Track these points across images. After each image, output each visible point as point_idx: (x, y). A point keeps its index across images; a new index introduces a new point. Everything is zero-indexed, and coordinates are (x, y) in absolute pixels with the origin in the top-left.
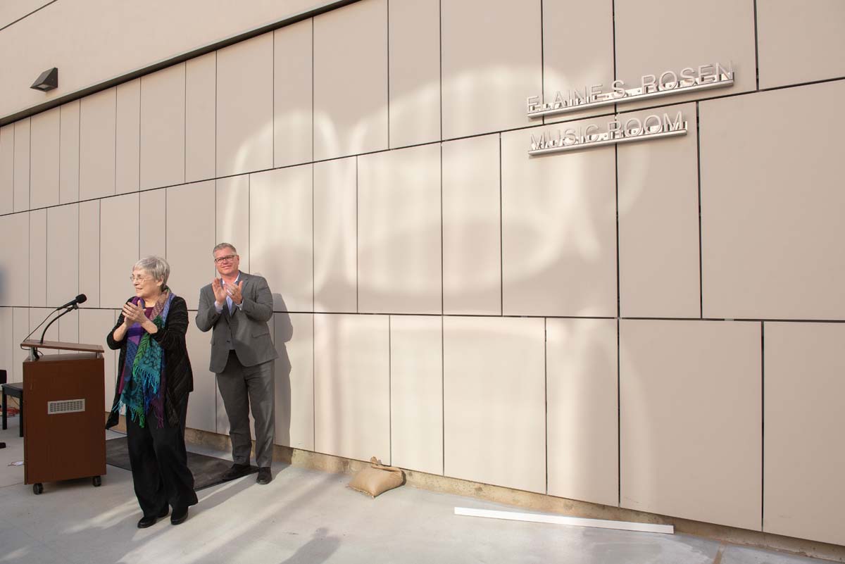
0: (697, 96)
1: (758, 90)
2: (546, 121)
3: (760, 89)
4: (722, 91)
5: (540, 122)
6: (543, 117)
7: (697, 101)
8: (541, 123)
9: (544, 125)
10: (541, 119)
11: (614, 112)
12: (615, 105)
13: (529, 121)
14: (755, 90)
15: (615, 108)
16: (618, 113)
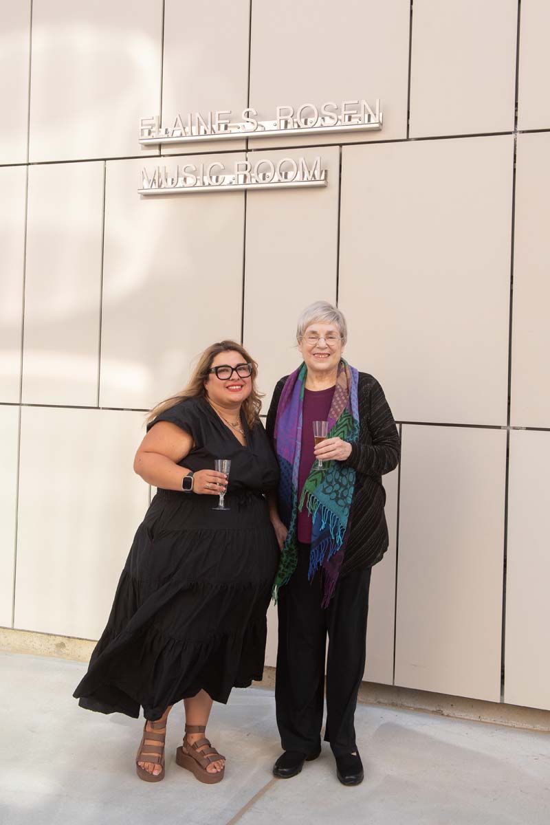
0: (341, 139)
1: (408, 139)
2: (164, 151)
3: (410, 137)
4: (368, 136)
5: (156, 152)
6: (160, 146)
7: (341, 145)
8: (158, 154)
9: (160, 156)
10: (158, 147)
11: (244, 148)
12: (247, 140)
13: (142, 149)
14: (405, 138)
15: (247, 144)
16: (251, 150)
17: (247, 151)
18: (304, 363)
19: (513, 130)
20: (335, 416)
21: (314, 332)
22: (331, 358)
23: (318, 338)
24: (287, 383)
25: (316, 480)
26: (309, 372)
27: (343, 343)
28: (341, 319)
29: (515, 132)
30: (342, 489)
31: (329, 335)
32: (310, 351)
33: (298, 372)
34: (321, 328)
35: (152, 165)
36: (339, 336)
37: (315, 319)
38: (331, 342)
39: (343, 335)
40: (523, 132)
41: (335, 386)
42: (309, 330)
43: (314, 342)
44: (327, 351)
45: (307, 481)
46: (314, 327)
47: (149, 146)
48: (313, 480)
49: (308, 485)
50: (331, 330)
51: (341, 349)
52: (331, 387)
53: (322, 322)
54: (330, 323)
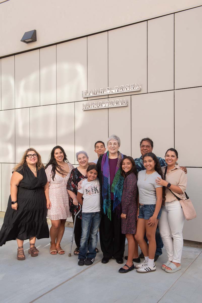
0: (131, 94)
1: (147, 93)
2: (88, 99)
4: (138, 93)
5: (86, 99)
6: (87, 98)
7: (131, 95)
9: (88, 100)
12: (108, 95)
13: (83, 99)
14: (147, 92)
15: (108, 96)
16: (109, 98)
17: (108, 98)
18: (108, 151)
19: (173, 89)
20: (119, 167)
21: (110, 143)
22: (115, 150)
23: (111, 144)
24: (103, 156)
25: (115, 184)
26: (110, 153)
27: (119, 146)
28: (118, 139)
29: (174, 90)
30: (120, 186)
31: (115, 144)
32: (110, 148)
33: (107, 153)
34: (113, 142)
35: (85, 103)
36: (118, 144)
37: (111, 139)
38: (115, 146)
39: (119, 144)
40: (177, 89)
41: (117, 158)
42: (109, 142)
43: (111, 145)
44: (114, 148)
45: (112, 184)
46: (111, 142)
47: (85, 98)
48: (114, 184)
49: (113, 185)
50: (115, 142)
51: (118, 148)
52: (116, 158)
53: (113, 140)
54: (115, 140)
